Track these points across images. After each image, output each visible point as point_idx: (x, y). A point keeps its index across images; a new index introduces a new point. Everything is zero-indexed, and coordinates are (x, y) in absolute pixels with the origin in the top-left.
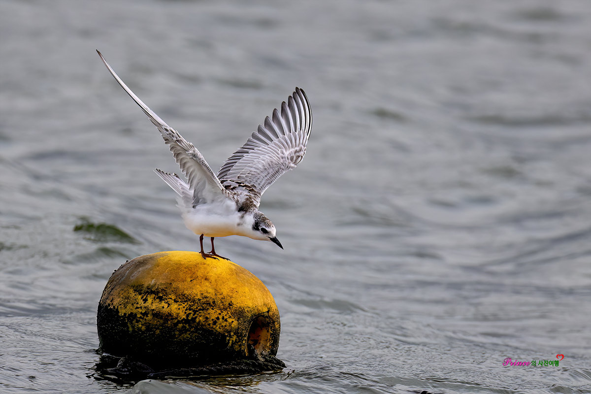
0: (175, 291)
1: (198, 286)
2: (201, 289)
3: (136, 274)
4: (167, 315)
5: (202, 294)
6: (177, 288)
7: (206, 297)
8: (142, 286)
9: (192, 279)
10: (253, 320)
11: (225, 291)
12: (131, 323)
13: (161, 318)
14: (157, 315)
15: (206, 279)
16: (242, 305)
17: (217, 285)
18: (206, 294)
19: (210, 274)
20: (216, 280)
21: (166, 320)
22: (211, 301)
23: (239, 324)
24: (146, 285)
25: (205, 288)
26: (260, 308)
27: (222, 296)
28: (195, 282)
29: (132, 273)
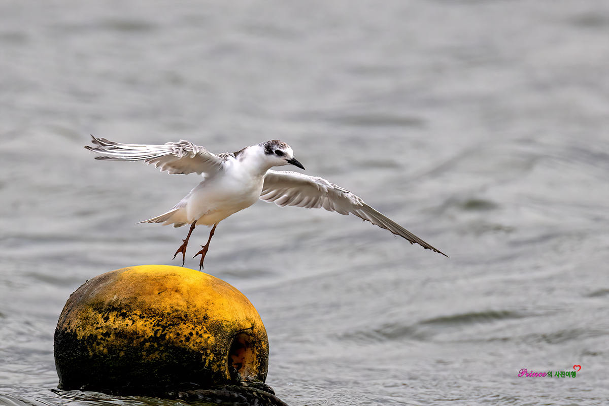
0: (140, 306)
1: (167, 299)
2: (170, 302)
3: (96, 291)
4: (132, 334)
5: (172, 307)
6: (144, 302)
7: (177, 311)
8: (102, 303)
9: (159, 292)
10: (233, 336)
11: (199, 303)
12: (92, 347)
13: (125, 337)
14: (120, 334)
15: (177, 291)
16: (220, 318)
17: (189, 297)
18: (177, 307)
19: (181, 285)
20: (188, 291)
21: (132, 339)
22: (183, 315)
23: (216, 339)
24: (106, 303)
25: (175, 301)
26: (241, 323)
27: (195, 309)
28: (163, 294)
29: (91, 290)
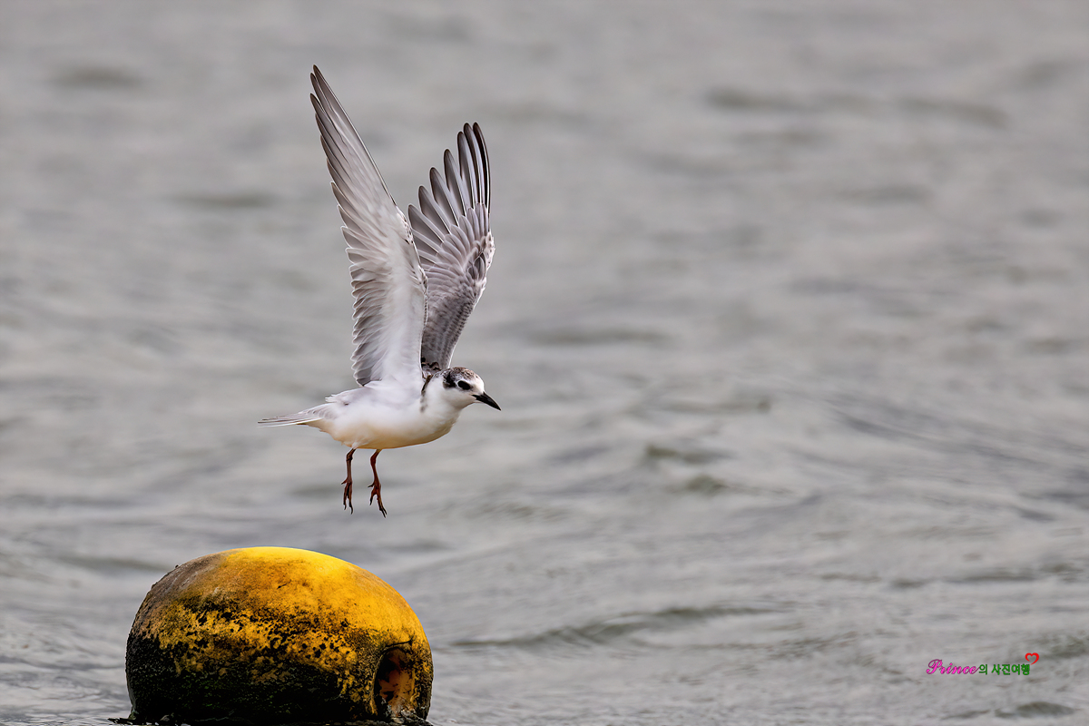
0: (252, 604)
1: (290, 595)
2: (295, 600)
3: (188, 581)
4: (238, 644)
5: (297, 608)
6: (255, 599)
7: (304, 613)
8: (198, 598)
9: (280, 584)
10: (382, 653)
11: (336, 603)
12: (179, 660)
13: (229, 647)
14: (222, 643)
15: (304, 585)
16: (365, 626)
17: (322, 593)
18: (303, 608)
19: (311, 577)
20: (321, 587)
21: (238, 652)
22: (312, 619)
23: (358, 656)
24: (204, 597)
25: (302, 598)
26: (395, 634)
27: (329, 611)
28: (285, 588)
29: (183, 580)
